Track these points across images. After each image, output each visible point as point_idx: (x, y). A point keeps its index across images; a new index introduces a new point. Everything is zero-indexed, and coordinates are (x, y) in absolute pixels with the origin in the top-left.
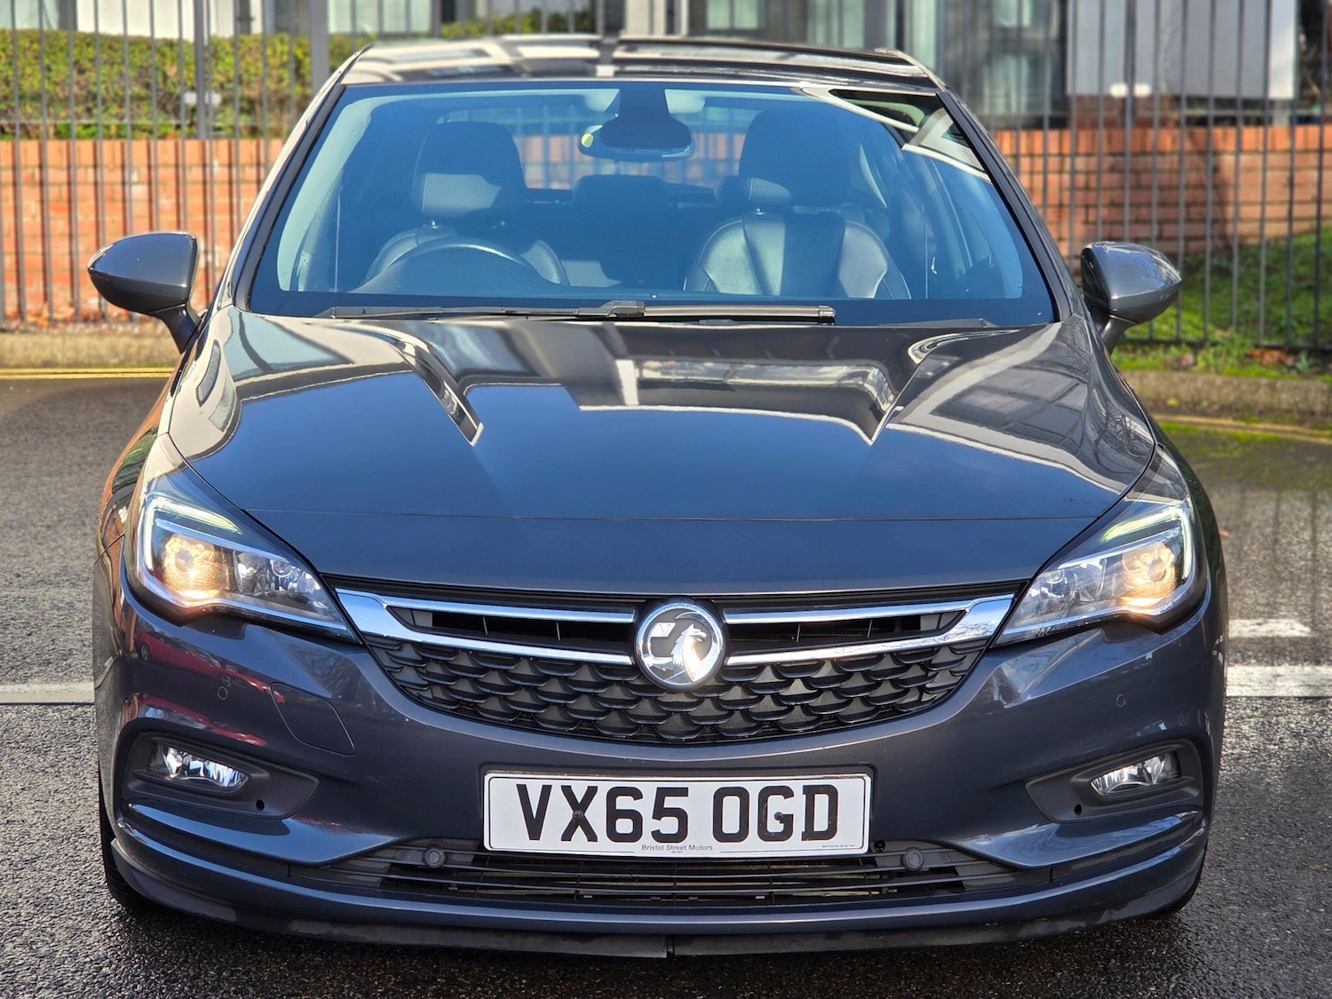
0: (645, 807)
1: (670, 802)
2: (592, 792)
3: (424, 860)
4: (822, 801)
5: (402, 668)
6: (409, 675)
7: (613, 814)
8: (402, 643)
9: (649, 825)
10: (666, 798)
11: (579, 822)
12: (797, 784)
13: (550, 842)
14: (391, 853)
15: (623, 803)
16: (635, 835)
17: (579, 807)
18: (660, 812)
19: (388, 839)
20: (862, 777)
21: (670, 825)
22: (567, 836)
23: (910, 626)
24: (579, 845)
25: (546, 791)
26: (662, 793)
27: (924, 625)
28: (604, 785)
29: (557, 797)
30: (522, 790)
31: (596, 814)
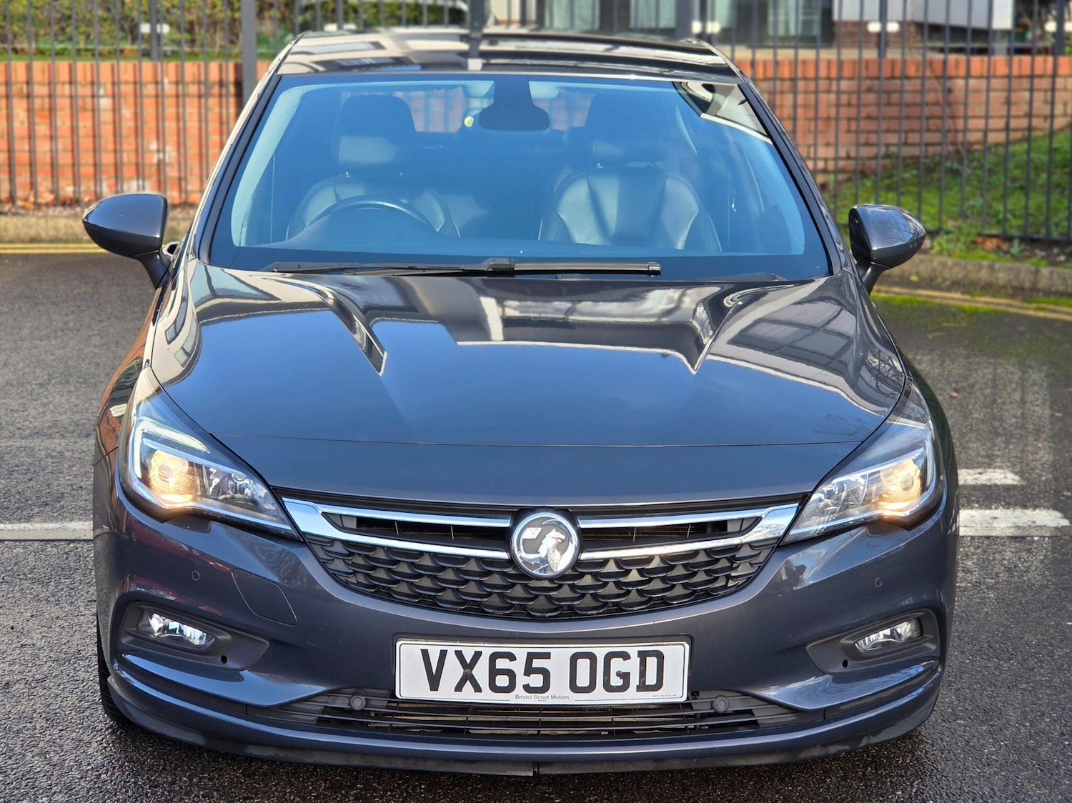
0: (518, 666)
1: (537, 663)
2: (478, 655)
3: (349, 704)
4: (652, 662)
5: (333, 560)
6: (339, 565)
7: (494, 672)
8: (333, 541)
9: (521, 680)
10: (534, 660)
11: (468, 677)
12: (633, 650)
13: (446, 693)
14: (324, 699)
15: (502, 664)
16: (510, 688)
17: (468, 666)
18: (529, 670)
19: (321, 688)
20: (682, 645)
21: (537, 680)
22: (459, 688)
23: (720, 529)
24: (468, 695)
25: (443, 654)
26: (531, 657)
27: (730, 528)
28: (487, 650)
29: (451, 659)
30: (425, 654)
31: (481, 672)
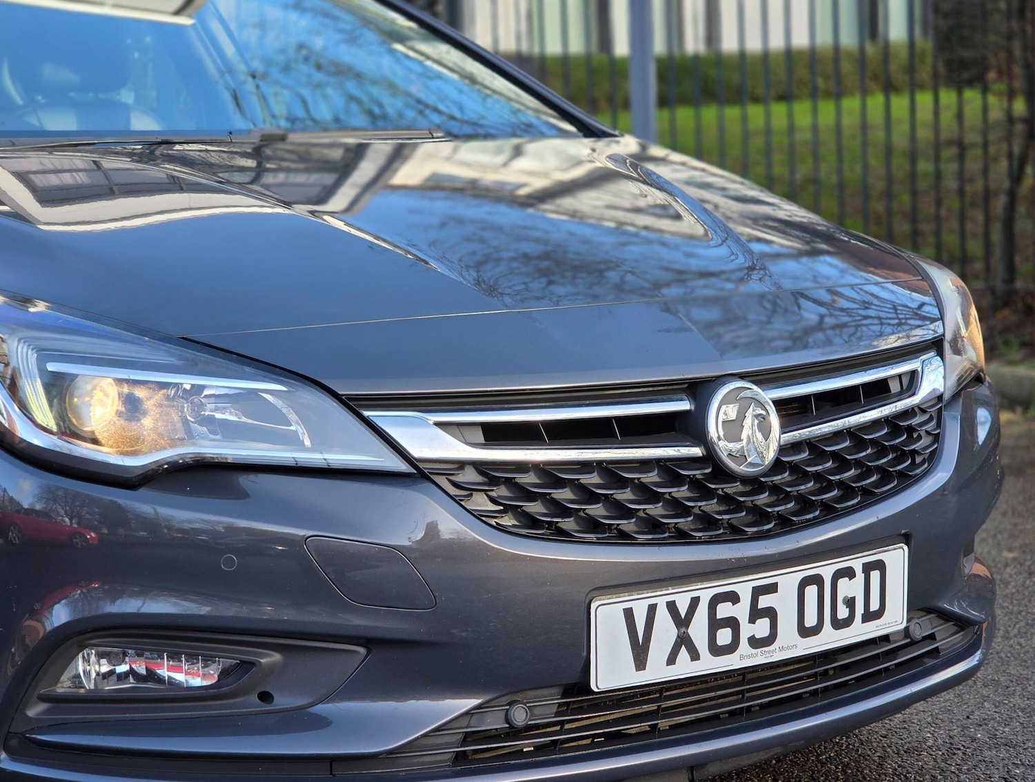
0: (741, 611)
1: (764, 601)
2: (695, 602)
3: (507, 721)
4: (875, 575)
5: (471, 495)
6: (481, 502)
7: (715, 624)
8: (461, 464)
9: (747, 630)
10: (760, 597)
11: (684, 641)
12: (857, 563)
13: (657, 671)
14: (464, 722)
15: (724, 610)
16: (732, 648)
17: (682, 622)
18: (756, 614)
19: (474, 702)
20: (901, 548)
21: (762, 628)
22: (671, 660)
24: (685, 668)
25: (652, 609)
26: (758, 592)
27: (894, 387)
28: (705, 593)
29: (663, 615)
30: (629, 614)
31: (698, 630)
